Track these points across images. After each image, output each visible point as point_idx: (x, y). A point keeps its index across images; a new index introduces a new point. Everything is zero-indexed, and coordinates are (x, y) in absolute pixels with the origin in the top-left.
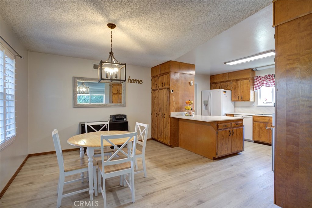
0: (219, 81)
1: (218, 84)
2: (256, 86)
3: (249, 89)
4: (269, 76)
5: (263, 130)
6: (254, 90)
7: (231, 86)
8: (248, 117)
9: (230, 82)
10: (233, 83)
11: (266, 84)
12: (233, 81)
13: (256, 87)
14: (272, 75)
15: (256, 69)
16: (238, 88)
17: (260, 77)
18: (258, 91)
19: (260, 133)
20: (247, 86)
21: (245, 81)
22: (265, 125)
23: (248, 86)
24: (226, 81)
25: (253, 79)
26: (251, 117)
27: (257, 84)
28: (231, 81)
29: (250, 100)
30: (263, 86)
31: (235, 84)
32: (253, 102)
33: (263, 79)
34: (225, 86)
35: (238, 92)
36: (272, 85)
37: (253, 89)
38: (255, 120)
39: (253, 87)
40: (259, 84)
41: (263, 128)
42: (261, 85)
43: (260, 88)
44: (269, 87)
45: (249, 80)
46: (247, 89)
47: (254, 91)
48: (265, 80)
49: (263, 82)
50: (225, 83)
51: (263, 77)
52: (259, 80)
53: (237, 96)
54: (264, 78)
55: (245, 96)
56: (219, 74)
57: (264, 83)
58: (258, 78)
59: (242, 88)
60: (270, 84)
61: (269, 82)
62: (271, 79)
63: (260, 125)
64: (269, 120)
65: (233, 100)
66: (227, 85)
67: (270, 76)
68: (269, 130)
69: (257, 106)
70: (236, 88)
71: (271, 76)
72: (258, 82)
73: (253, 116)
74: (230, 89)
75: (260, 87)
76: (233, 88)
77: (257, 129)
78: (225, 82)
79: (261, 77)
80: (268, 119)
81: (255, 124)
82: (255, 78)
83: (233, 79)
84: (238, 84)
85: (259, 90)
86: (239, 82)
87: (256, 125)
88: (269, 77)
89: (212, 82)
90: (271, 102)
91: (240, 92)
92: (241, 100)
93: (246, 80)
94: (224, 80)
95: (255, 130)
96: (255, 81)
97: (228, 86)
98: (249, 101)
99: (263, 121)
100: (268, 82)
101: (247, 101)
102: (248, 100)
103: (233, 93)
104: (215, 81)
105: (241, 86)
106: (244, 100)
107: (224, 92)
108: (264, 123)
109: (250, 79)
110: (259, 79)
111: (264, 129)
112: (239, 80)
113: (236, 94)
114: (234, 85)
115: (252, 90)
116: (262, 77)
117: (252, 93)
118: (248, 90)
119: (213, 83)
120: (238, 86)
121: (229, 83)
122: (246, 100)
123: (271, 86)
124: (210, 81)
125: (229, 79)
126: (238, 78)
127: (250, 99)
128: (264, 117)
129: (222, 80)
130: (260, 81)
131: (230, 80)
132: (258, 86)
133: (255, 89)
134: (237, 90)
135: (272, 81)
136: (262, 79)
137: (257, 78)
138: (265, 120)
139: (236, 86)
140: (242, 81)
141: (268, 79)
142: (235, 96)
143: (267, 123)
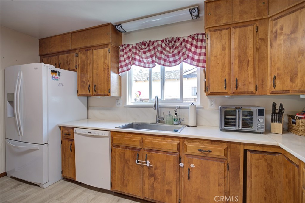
0: (55, 50)
1: (53, 57)
2: (123, 63)
3: (108, 69)
4: (143, 43)
5: (130, 167)
6: (118, 73)
7: (76, 63)
8: (101, 133)
9: (74, 54)
10: (80, 55)
11: (140, 61)
12: (79, 51)
13: (122, 67)
14: (148, 42)
15: (119, 24)
16: (88, 67)
17: (128, 45)
18: (126, 74)
19: (124, 173)
20: (104, 63)
21: (102, 52)
22: (135, 155)
23: (107, 61)
24: (68, 52)
25: (117, 50)
26: (107, 134)
27: (125, 60)
28: (77, 51)
29: (109, 93)
30: (134, 64)
31: (84, 57)
32: (117, 99)
33: (134, 50)
34: (66, 62)
35: (88, 76)
36: (148, 63)
37: (116, 70)
38: (115, 142)
39: (116, 65)
40: (127, 61)
41: (131, 163)
42: (130, 63)
43: (128, 70)
44: (144, 67)
45: (107, 49)
46: (104, 68)
47: (120, 74)
48: (138, 52)
49: (133, 56)
50: (64, 56)
51: (134, 45)
52: (126, 53)
53: (87, 85)
54: (136, 48)
55: (100, 85)
56: (55, 36)
57: (135, 59)
58: (125, 48)
59: (95, 66)
60: (145, 60)
61: (144, 56)
62: (147, 49)
63: (124, 155)
64: (142, 142)
65: (80, 93)
66: (69, 60)
67: (145, 45)
68: (142, 166)
69: (125, 107)
70: (85, 68)
71: (147, 45)
72: (125, 56)
73: (112, 132)
74: (74, 68)
75: (129, 66)
76: (80, 66)
77: (118, 166)
78: (66, 54)
79: (131, 46)
80: (139, 138)
81: (115, 152)
82: (121, 48)
83: (79, 46)
84: (88, 58)
85: (127, 72)
86: (90, 52)
87: (117, 153)
88: (143, 47)
89: (43, 54)
90: (148, 98)
91: (91, 75)
92: (94, 93)
93: (102, 50)
94: (64, 49)
95: (115, 167)
96: (121, 53)
97: (71, 63)
98: (107, 95)
99: (131, 143)
100: (142, 58)
101: (105, 95)
102: (106, 93)
103: (80, 78)
104: (48, 52)
105: (93, 63)
106: (99, 93)
107: (53, 71)
108: (132, 149)
109: (110, 46)
110: (128, 49)
111: (132, 165)
112: (90, 50)
113: (84, 80)
114: (81, 59)
115: (115, 72)
116: (133, 47)
117: (114, 77)
118: (106, 72)
119: (45, 56)
120: (88, 62)
121: (72, 54)
122: (103, 93)
123: (147, 65)
124: (39, 50)
125: (73, 47)
126: (88, 45)
127: (110, 90)
128: (131, 136)
129: (60, 50)
130: (130, 54)
131: (75, 50)
132: (126, 65)
133: (120, 70)
134: (87, 71)
135: (148, 54)
136: (132, 51)
137: (123, 47)
138: (134, 141)
139: (86, 62)
140: (95, 51)
141: (142, 49)
142: (83, 84)
143: (139, 149)
